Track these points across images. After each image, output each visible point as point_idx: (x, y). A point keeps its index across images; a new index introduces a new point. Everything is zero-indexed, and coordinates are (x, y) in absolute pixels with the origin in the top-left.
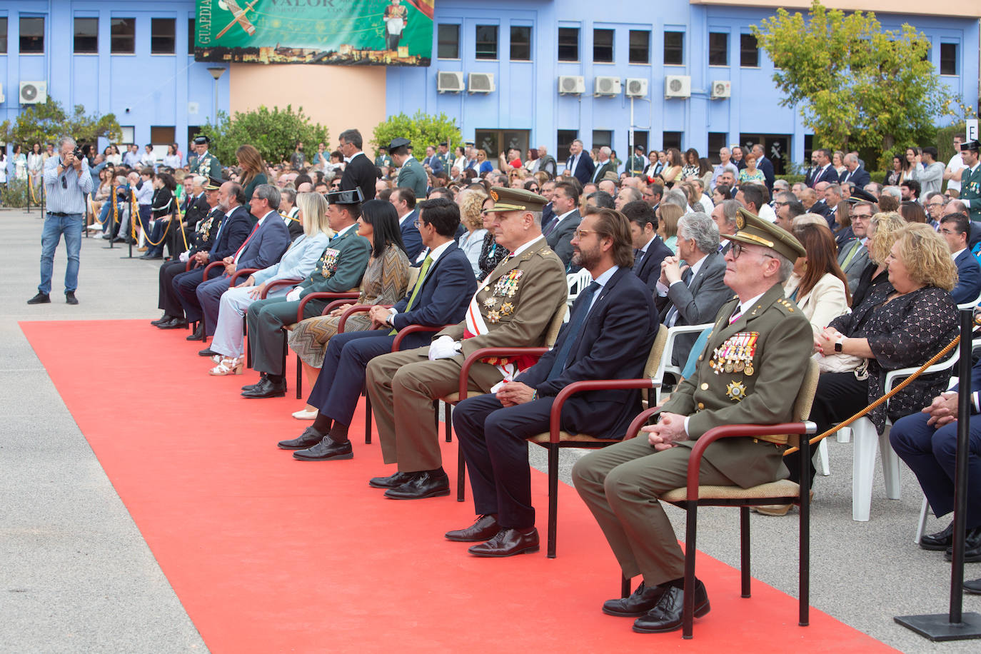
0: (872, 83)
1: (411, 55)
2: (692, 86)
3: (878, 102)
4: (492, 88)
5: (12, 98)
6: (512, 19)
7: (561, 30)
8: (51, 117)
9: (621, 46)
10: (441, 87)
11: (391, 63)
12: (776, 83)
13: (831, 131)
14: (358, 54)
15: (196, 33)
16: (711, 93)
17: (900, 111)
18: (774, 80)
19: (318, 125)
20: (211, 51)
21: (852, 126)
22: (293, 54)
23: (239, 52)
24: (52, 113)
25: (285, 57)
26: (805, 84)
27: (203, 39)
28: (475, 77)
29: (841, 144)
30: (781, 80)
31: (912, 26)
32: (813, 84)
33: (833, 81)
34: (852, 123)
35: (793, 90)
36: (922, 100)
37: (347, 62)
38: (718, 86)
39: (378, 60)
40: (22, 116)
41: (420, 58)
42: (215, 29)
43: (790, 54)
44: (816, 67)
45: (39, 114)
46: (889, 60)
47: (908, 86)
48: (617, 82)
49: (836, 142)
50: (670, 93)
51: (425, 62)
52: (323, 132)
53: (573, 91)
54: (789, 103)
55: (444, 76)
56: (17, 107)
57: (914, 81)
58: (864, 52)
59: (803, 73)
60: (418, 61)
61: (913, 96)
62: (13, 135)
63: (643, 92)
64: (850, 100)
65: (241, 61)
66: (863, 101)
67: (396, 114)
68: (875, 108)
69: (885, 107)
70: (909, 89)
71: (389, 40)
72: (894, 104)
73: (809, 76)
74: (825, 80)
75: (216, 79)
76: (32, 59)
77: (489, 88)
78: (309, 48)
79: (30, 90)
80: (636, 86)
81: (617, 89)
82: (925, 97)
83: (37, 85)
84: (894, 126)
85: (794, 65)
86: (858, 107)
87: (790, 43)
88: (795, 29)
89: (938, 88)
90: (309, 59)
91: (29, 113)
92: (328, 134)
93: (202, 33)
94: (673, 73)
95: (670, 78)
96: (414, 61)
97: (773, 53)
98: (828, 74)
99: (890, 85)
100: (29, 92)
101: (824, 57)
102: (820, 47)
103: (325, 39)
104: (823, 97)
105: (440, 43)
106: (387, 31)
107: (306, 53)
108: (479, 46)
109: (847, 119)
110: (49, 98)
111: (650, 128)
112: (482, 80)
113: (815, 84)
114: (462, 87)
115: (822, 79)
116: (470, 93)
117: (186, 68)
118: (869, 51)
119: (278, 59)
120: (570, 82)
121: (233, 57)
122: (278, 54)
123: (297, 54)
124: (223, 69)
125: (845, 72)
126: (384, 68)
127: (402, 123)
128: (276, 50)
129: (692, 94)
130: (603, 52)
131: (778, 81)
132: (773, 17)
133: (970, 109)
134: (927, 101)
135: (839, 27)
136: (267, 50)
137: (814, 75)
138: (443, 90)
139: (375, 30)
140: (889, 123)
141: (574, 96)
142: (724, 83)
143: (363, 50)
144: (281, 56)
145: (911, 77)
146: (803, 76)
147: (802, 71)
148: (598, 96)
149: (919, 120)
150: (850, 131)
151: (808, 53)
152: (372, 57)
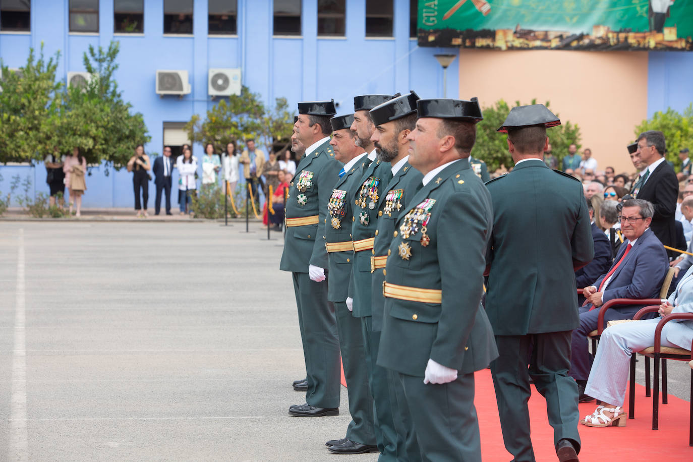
1: (680, 38)
5: (199, 88)
8: (248, 112)
11: (655, 48)
14: (615, 37)
15: (419, 13)
19: (568, 123)
20: (437, 35)
22: (536, 38)
23: (471, 35)
24: (250, 106)
25: (526, 42)
27: (428, 19)
37: (601, 47)
39: (639, 44)
40: (214, 110)
41: (690, 41)
42: (443, 8)
45: (234, 107)
52: (574, 132)
56: (205, 98)
60: (688, 45)
62: (203, 132)
65: (473, 46)
67: (662, 110)
71: (652, 20)
75: (445, 67)
76: (223, 41)
78: (555, 30)
79: (221, 80)
83: (229, 73)
90: (555, 43)
91: (222, 107)
92: (579, 135)
93: (426, 12)
96: (683, 45)
100: (220, 82)
103: (575, 19)
106: (650, 9)
107: (551, 36)
110: (244, 89)
117: (407, 54)
119: (517, 43)
121: (464, 41)
122: (518, 38)
123: (541, 37)
124: (452, 56)
126: (646, 53)
127: (671, 120)
128: (515, 33)
136: (505, 33)
139: (635, 8)
143: (621, 31)
144: (521, 40)
152: (632, 40)
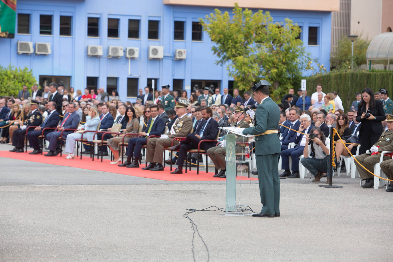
0: (267, 52)
1: (3, 32)
2: (164, 52)
3: (270, 62)
4: (50, 52)
6: (61, 12)
7: (89, 19)
9: (124, 28)
10: (20, 50)
12: (213, 52)
13: (244, 79)
16: (175, 56)
17: (283, 68)
18: (212, 50)
21: (256, 76)
26: (230, 53)
28: (39, 45)
29: (249, 86)
30: (216, 50)
31: (290, 19)
32: (234, 53)
33: (246, 50)
34: (256, 75)
35: (223, 56)
36: (295, 61)
38: (179, 52)
41: (8, 33)
43: (222, 36)
44: (236, 43)
46: (277, 39)
47: (288, 53)
48: (121, 49)
49: (247, 85)
50: (151, 56)
51: (11, 36)
53: (96, 54)
54: (220, 63)
55: (21, 44)
57: (291, 51)
58: (264, 34)
59: (229, 46)
60: (7, 35)
61: (291, 59)
63: (136, 55)
64: (255, 61)
66: (262, 62)
68: (269, 66)
69: (274, 65)
70: (288, 55)
72: (280, 64)
73: (232, 48)
74: (241, 50)
77: (47, 52)
80: (132, 52)
81: (121, 54)
82: (298, 60)
84: (280, 76)
85: (224, 42)
86: (259, 65)
87: (221, 29)
88: (225, 21)
89: (305, 54)
94: (153, 44)
95: (152, 47)
96: (4, 35)
97: (212, 34)
98: (243, 47)
99: (277, 53)
101: (241, 37)
102: (239, 31)
104: (240, 60)
105: (19, 25)
108: (41, 27)
109: (253, 72)
111: (140, 76)
112: (43, 47)
113: (236, 52)
114: (32, 51)
115: (239, 50)
116: (36, 54)
118: (266, 34)
120: (94, 49)
125: (253, 46)
129: (164, 56)
130: (113, 32)
131: (215, 51)
132: (212, 14)
133: (323, 67)
134: (299, 62)
135: (249, 20)
137: (235, 47)
138: (21, 52)
140: (277, 74)
141: (96, 57)
142: (183, 50)
145: (290, 48)
146: (229, 48)
147: (228, 45)
148: (111, 57)
149: (294, 73)
150: (255, 79)
151: (232, 35)
